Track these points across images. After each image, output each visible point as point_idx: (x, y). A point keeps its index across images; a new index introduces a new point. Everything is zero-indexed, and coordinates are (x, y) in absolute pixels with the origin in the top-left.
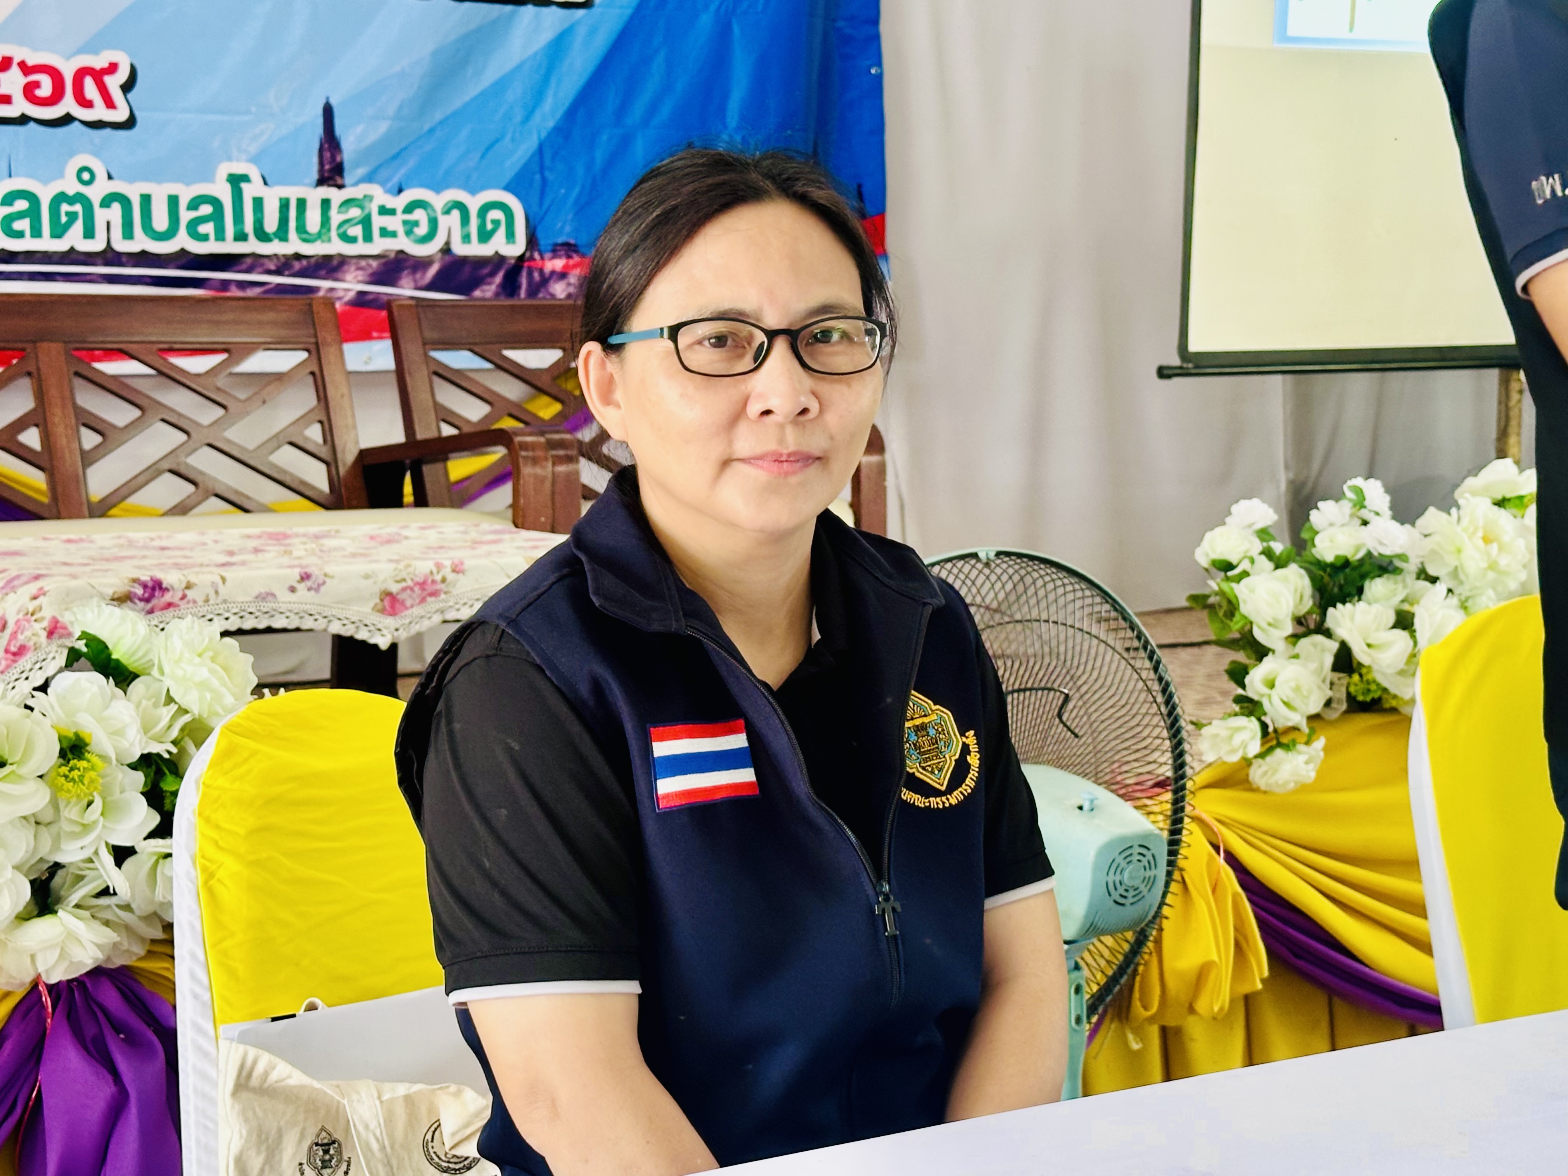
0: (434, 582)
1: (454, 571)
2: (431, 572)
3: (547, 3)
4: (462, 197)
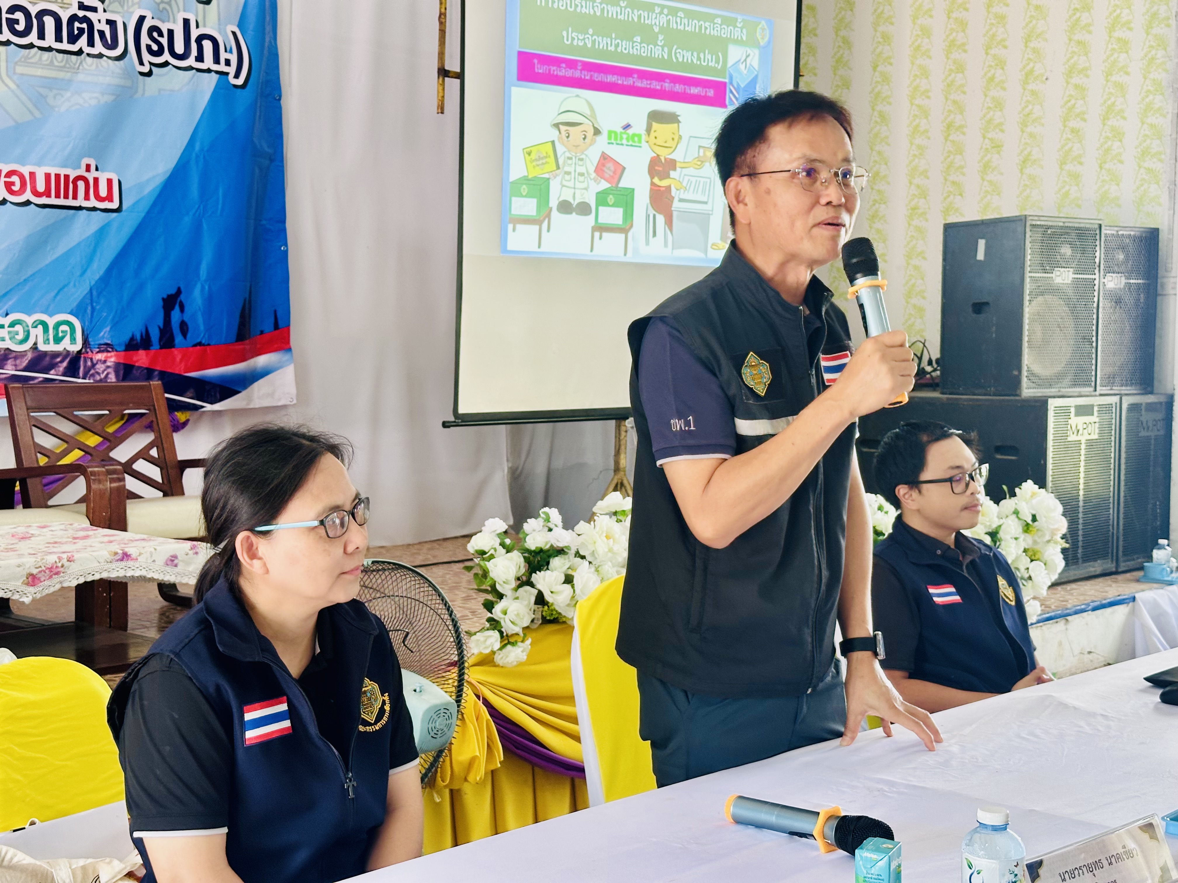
0: (57, 567)
1: (68, 561)
2: (56, 562)
3: (94, 209)
4: (44, 317)
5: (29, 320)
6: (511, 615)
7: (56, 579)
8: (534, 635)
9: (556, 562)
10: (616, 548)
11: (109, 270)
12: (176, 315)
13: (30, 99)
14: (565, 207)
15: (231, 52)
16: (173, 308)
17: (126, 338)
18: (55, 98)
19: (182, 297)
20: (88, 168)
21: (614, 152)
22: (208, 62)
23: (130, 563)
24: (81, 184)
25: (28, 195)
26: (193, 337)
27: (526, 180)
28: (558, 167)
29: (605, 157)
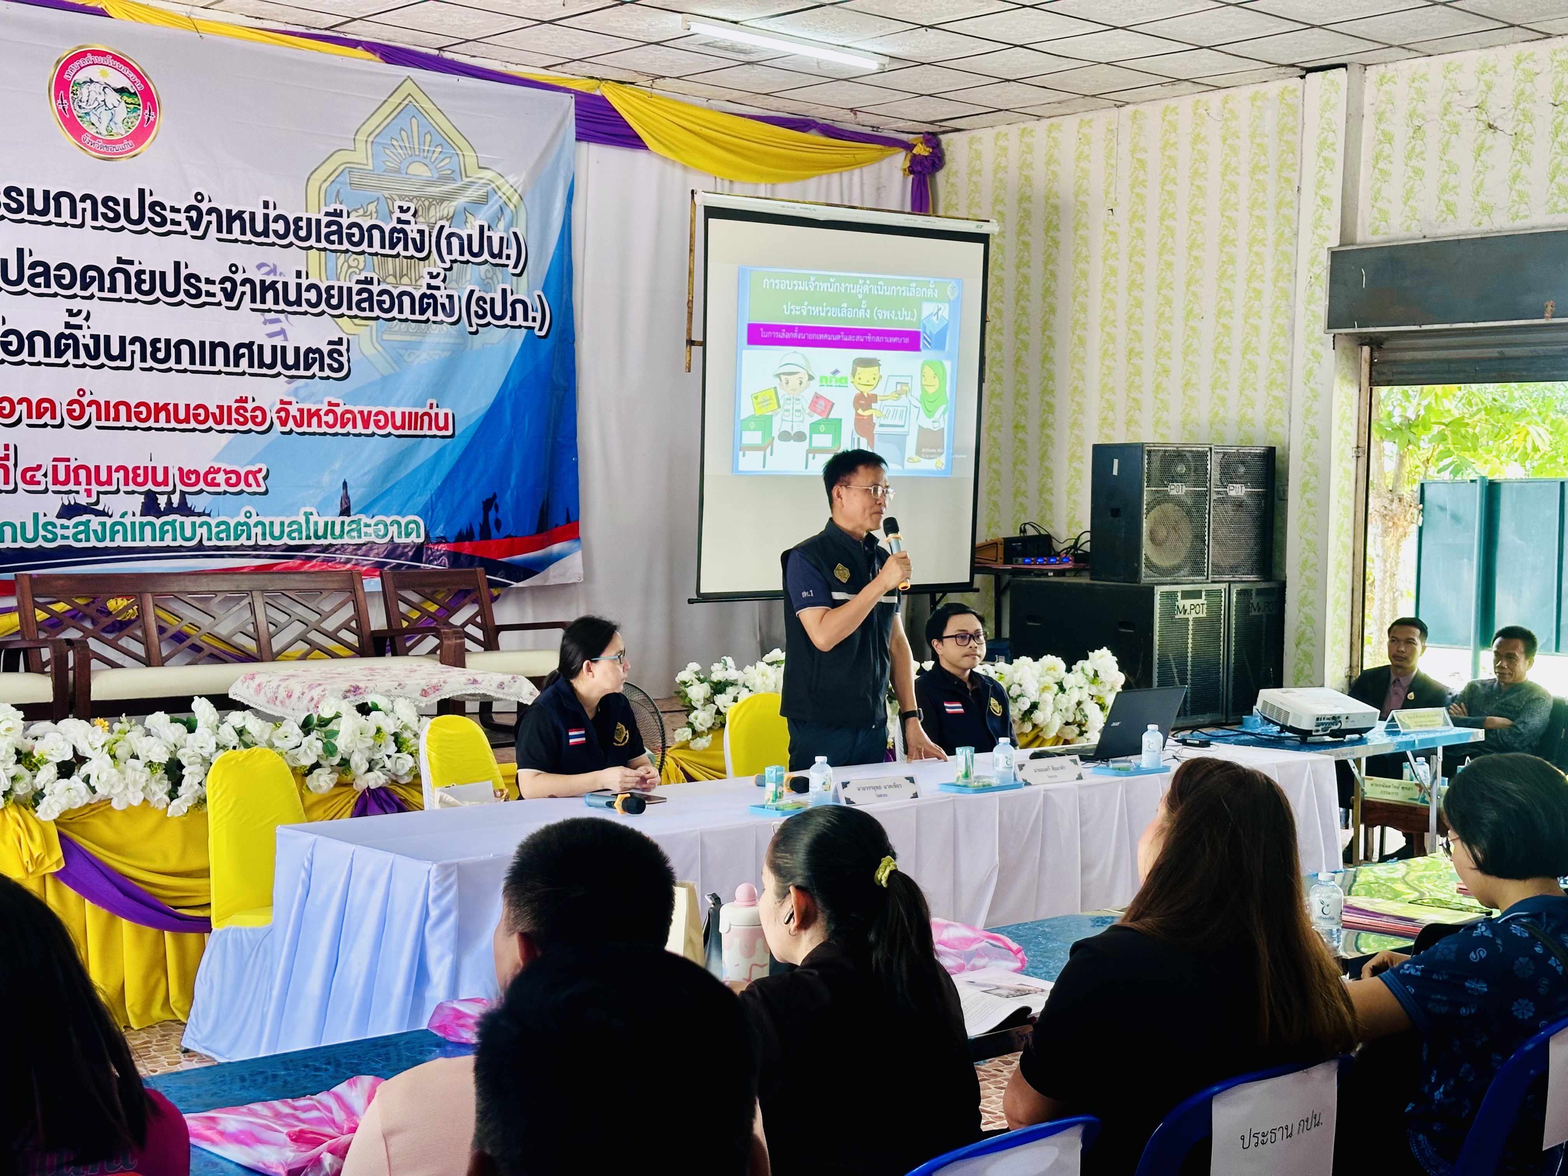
0: (438, 686)
1: (444, 682)
3: (435, 436)
4: (399, 518)
5: (388, 520)
6: (700, 720)
7: (437, 693)
8: (715, 733)
9: (730, 690)
10: (767, 682)
11: (444, 482)
12: (492, 515)
13: (392, 358)
14: (785, 436)
15: (537, 311)
16: (490, 509)
17: (456, 532)
18: (409, 355)
19: (497, 501)
20: (431, 407)
21: (825, 392)
22: (520, 320)
23: (477, 686)
24: (426, 418)
25: (389, 429)
26: (505, 531)
27: (753, 416)
28: (779, 407)
29: (817, 397)
